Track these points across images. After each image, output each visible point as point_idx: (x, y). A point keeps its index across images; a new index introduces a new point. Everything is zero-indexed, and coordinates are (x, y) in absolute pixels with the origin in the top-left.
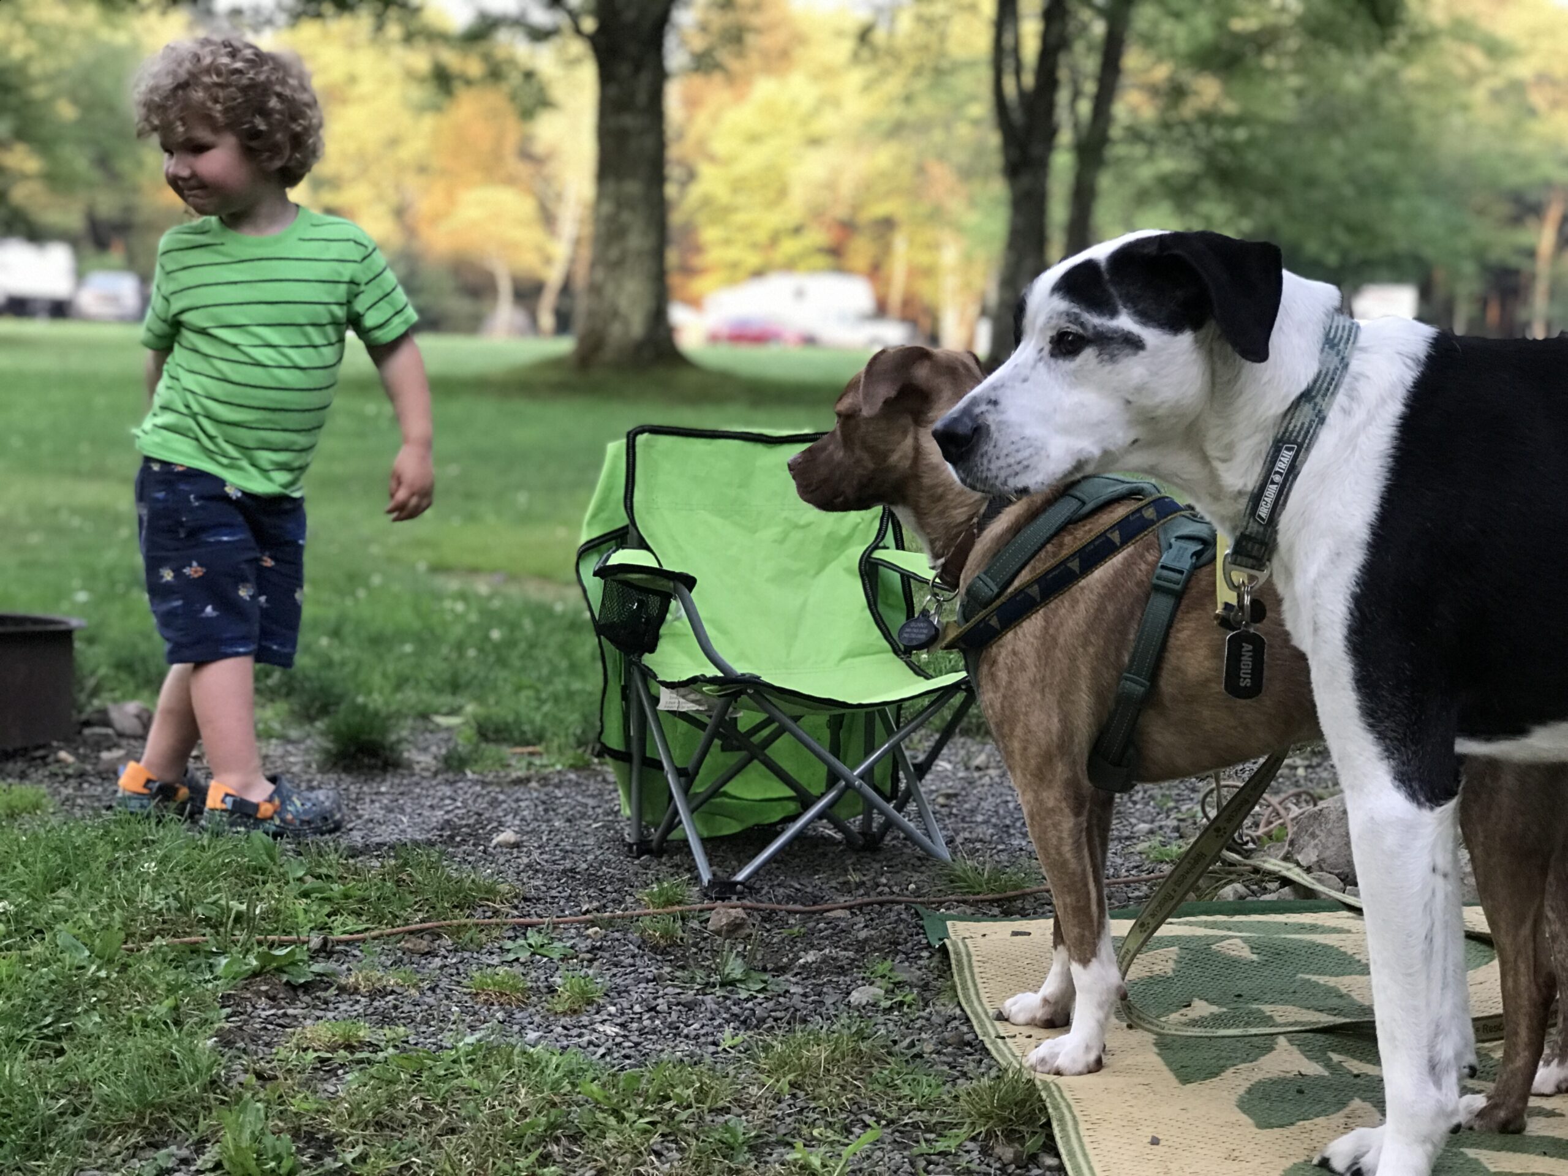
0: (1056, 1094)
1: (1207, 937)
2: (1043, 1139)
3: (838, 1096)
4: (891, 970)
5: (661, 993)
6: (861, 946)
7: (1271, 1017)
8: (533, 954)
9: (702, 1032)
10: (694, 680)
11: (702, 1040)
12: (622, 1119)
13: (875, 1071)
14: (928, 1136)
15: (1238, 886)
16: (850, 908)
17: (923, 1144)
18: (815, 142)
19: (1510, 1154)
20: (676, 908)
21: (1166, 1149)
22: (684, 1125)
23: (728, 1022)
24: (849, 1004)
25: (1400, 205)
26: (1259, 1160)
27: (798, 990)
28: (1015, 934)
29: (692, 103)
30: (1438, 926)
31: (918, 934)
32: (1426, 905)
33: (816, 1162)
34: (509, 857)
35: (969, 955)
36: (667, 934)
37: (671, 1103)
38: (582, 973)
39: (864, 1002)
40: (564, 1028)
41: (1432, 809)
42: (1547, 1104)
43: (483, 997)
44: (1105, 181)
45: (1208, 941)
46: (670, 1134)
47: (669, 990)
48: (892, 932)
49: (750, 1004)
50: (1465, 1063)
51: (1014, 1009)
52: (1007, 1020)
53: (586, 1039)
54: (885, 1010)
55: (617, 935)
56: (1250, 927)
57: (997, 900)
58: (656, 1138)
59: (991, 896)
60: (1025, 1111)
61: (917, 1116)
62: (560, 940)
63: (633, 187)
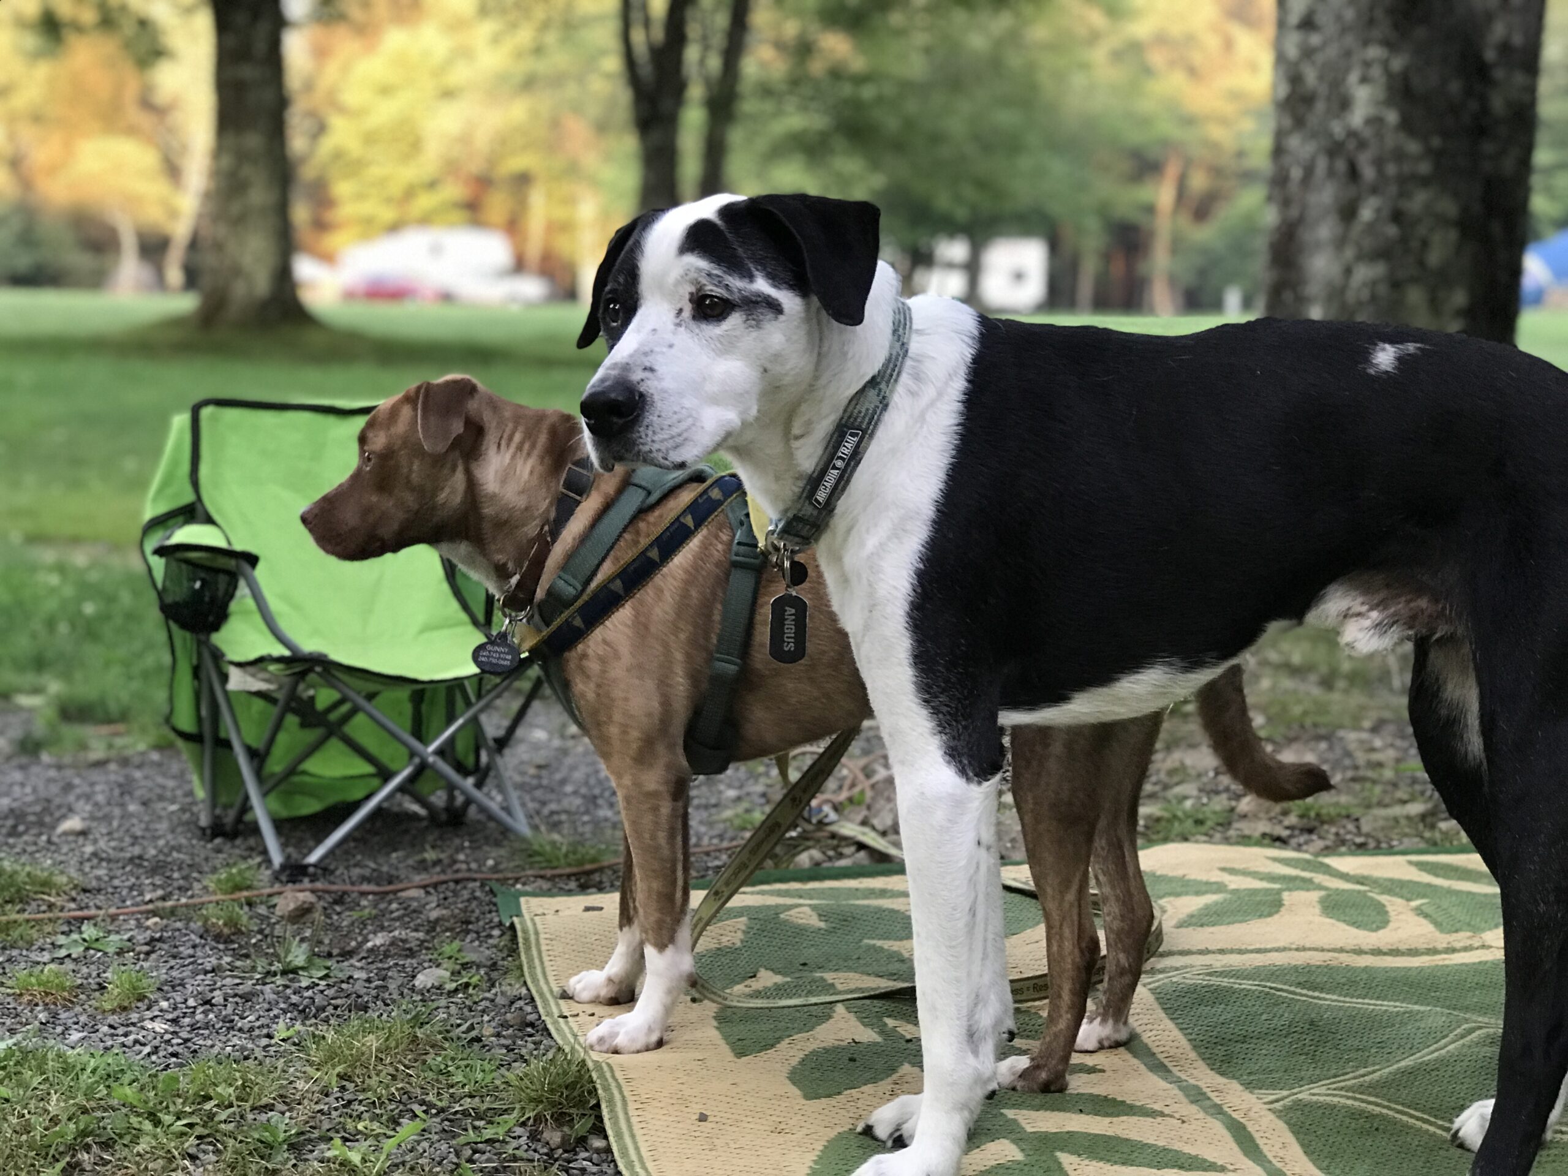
0: (608, 1075)
1: (777, 906)
2: (592, 1120)
3: (387, 1087)
4: (460, 951)
5: (219, 984)
6: (432, 927)
7: (833, 985)
8: (87, 949)
9: (257, 1024)
10: (260, 661)
11: (257, 1032)
12: (157, 1123)
13: (429, 1059)
14: (477, 1123)
15: (816, 853)
16: (424, 887)
17: (471, 1132)
18: (448, 94)
19: (1048, 1114)
20: (245, 893)
21: (713, 1125)
22: (223, 1126)
23: (285, 1012)
24: (413, 989)
25: (1025, 163)
26: (805, 1131)
27: (363, 975)
28: (587, 909)
29: (321, 53)
30: (981, 898)
31: (490, 912)
32: (970, 880)
33: (355, 1158)
34: (73, 845)
35: (537, 933)
36: (231, 922)
37: (213, 1103)
38: (138, 967)
39: (429, 985)
40: (111, 1026)
41: (979, 783)
42: (1090, 1060)
43: (26, 998)
44: (736, 136)
45: (777, 910)
46: (208, 1135)
47: (228, 981)
48: (464, 910)
49: (309, 993)
50: (1005, 1029)
51: (579, 987)
52: (571, 998)
53: (132, 1037)
54: (449, 992)
55: (179, 925)
56: (821, 894)
57: (574, 874)
58: (192, 1140)
59: (568, 870)
60: (576, 1093)
61: (467, 1103)
62: (118, 932)
63: (254, 141)
